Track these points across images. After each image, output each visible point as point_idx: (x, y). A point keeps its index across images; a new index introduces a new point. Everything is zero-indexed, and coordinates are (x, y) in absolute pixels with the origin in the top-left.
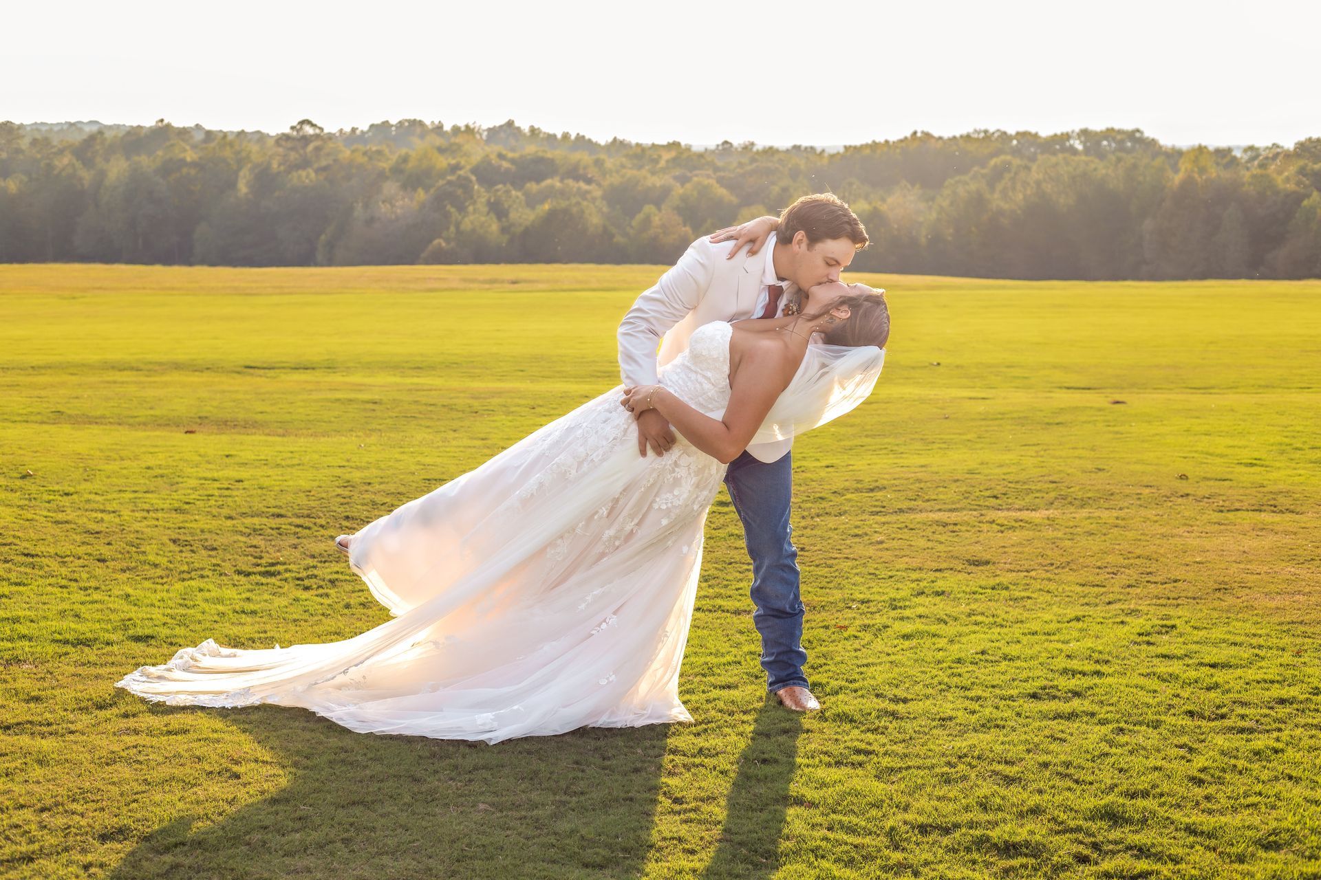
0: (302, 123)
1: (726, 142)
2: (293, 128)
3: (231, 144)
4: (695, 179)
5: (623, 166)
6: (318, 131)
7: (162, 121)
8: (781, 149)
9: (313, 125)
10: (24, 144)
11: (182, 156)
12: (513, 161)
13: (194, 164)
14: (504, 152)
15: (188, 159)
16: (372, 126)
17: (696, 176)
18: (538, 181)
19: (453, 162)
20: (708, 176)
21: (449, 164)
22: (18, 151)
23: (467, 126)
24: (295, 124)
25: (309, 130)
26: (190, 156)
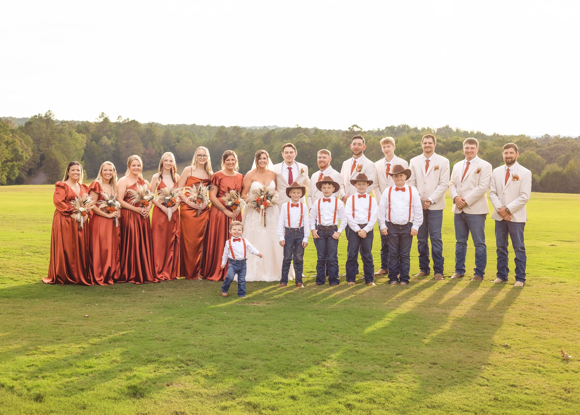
0: (353, 126)
1: (547, 135)
2: (349, 128)
3: (324, 136)
4: (526, 151)
5: (494, 145)
6: (360, 130)
7: (298, 125)
8: (573, 138)
9: (358, 127)
10: (244, 134)
11: (304, 140)
12: (444, 143)
13: (309, 144)
14: (440, 139)
15: (306, 141)
16: (387, 128)
17: (527, 150)
18: (453, 152)
19: (417, 143)
20: (532, 150)
21: (415, 144)
22: (241, 138)
23: (428, 128)
24: (350, 127)
25: (356, 129)
26: (307, 140)
